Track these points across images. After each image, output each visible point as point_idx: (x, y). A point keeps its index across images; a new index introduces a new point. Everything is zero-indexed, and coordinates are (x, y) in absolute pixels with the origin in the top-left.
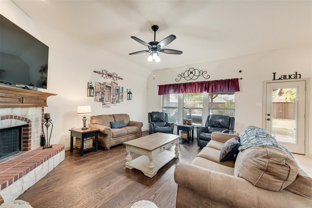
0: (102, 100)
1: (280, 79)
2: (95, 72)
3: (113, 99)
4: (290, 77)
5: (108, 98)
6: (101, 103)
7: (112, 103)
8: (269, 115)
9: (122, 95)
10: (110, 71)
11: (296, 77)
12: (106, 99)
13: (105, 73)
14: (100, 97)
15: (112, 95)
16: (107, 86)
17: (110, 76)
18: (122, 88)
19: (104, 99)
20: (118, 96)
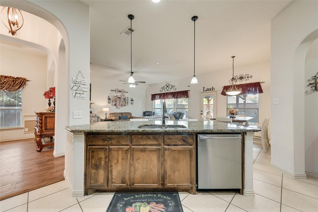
0: (115, 105)
1: (206, 90)
2: (112, 90)
3: (122, 104)
4: (210, 89)
5: (119, 104)
6: (115, 106)
7: (122, 106)
8: (202, 111)
9: (128, 102)
10: (120, 89)
11: (212, 90)
12: (118, 104)
13: (117, 90)
14: (115, 103)
15: (121, 102)
16: (118, 97)
17: (120, 91)
18: (128, 97)
19: (117, 105)
20: (125, 102)
